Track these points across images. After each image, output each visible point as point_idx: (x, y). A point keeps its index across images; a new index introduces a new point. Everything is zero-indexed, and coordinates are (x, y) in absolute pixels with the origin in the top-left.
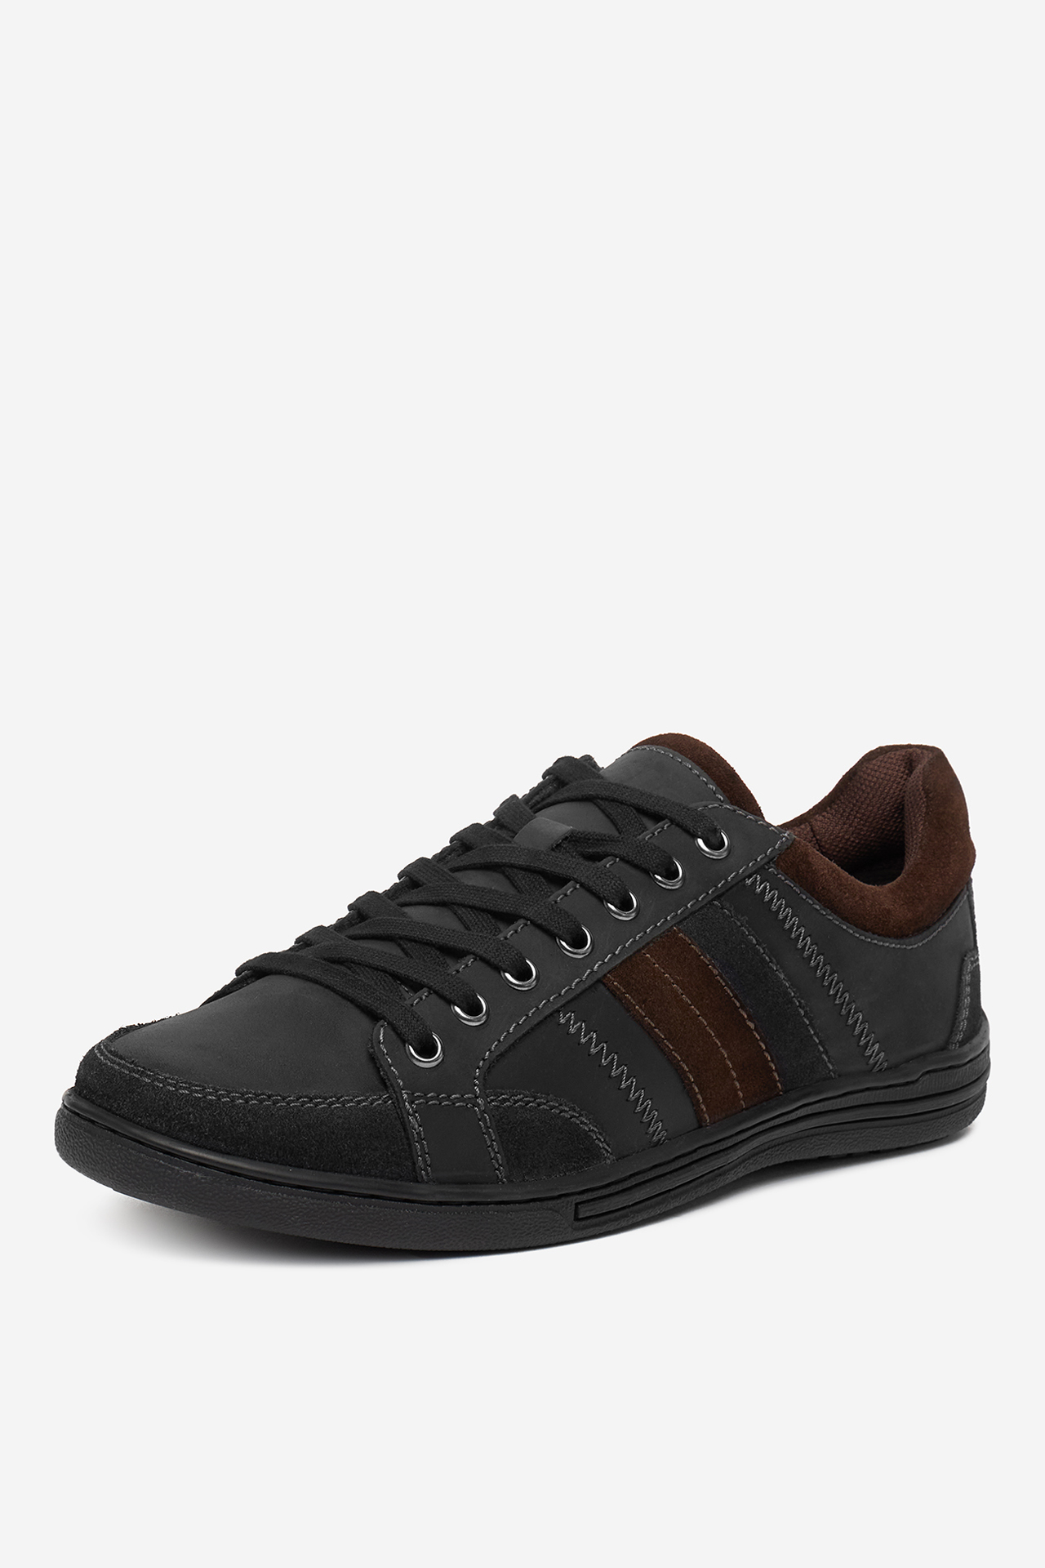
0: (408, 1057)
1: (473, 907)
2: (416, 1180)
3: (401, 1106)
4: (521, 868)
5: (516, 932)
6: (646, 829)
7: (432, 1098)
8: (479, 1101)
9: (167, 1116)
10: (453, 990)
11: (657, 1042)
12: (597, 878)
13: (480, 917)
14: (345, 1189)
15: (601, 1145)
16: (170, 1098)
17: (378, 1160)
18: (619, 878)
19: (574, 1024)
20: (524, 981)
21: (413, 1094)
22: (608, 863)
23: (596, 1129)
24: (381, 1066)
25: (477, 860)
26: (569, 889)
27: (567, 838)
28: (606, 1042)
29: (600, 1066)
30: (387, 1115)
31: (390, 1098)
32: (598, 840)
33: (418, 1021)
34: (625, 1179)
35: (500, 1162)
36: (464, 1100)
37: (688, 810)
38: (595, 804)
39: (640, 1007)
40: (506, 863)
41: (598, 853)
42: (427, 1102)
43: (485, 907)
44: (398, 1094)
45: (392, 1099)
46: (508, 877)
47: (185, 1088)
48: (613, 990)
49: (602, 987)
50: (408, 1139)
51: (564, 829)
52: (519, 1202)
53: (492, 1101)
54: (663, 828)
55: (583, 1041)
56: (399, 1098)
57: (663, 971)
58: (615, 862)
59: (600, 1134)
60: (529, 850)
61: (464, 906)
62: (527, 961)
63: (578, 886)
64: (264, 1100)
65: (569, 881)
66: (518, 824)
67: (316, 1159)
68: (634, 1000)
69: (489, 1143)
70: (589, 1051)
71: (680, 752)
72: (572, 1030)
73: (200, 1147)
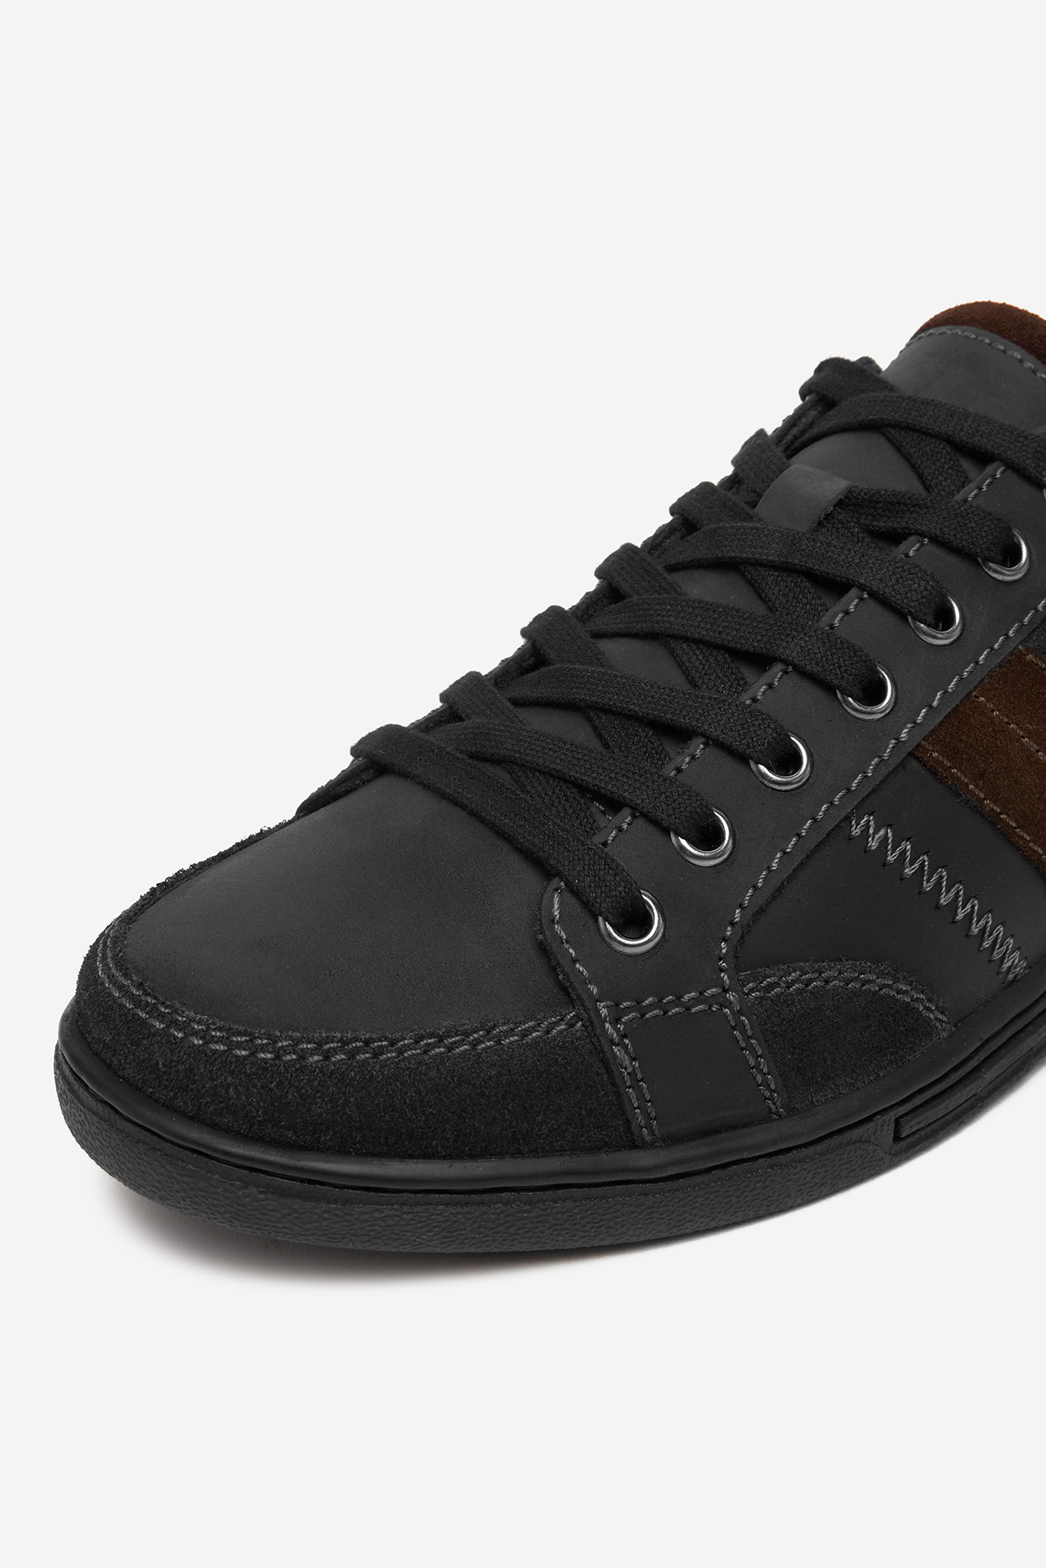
0: (604, 940)
1: (698, 642)
2: (634, 1145)
3: (598, 1031)
4: (772, 566)
5: (770, 686)
6: (966, 481)
7: (651, 1007)
8: (731, 996)
9: (192, 1090)
10: (674, 809)
11: (1006, 835)
12: (897, 580)
13: (711, 659)
14: (509, 1185)
15: (932, 1016)
16: (195, 1059)
17: (564, 1127)
18: (932, 575)
19: (875, 832)
20: (786, 774)
21: (617, 1005)
22: (912, 548)
23: (922, 996)
24: (558, 964)
25: (703, 553)
26: (852, 601)
27: (841, 501)
28: (926, 853)
29: (920, 893)
30: (576, 1049)
31: (578, 1018)
32: (892, 503)
33: (615, 875)
34: (970, 1058)
35: (773, 1086)
36: (705, 1001)
37: (1025, 437)
38: (884, 435)
39: (977, 786)
40: (748, 559)
41: (895, 529)
42: (643, 1015)
43: (719, 641)
44: (592, 1013)
45: (582, 1020)
46: (750, 583)
47: (219, 1041)
48: (932, 766)
49: (914, 763)
50: (614, 1084)
51: (834, 487)
52: (806, 1145)
53: (752, 990)
54: (994, 476)
55: (891, 858)
56: (594, 1018)
57: (1006, 720)
58: (922, 545)
59: (930, 1000)
60: (781, 532)
61: (686, 639)
62: (792, 738)
63: (866, 596)
64: (358, 1050)
65: (852, 586)
66: (763, 481)
67: (455, 1141)
68: (966, 776)
69: (752, 1062)
70: (902, 873)
71: (1001, 333)
72: (873, 844)
73: (252, 1138)
